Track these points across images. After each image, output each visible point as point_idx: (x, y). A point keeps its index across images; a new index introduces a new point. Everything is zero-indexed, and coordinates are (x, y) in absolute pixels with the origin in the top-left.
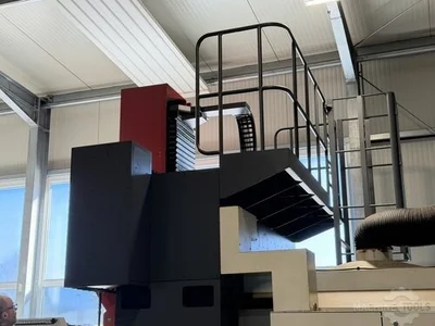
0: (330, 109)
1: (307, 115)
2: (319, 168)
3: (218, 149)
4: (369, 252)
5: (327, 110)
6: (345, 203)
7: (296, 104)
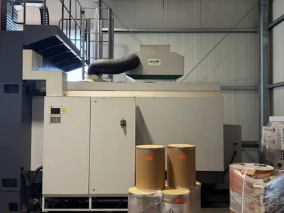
0: (83, 12)
1: (70, 13)
2: (76, 40)
3: (23, 22)
4: (93, 75)
5: (82, 12)
6: (89, 56)
7: (63, 5)
